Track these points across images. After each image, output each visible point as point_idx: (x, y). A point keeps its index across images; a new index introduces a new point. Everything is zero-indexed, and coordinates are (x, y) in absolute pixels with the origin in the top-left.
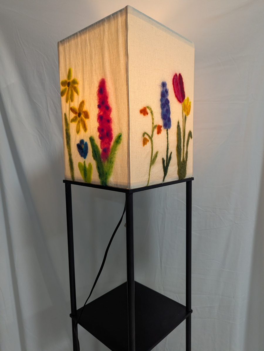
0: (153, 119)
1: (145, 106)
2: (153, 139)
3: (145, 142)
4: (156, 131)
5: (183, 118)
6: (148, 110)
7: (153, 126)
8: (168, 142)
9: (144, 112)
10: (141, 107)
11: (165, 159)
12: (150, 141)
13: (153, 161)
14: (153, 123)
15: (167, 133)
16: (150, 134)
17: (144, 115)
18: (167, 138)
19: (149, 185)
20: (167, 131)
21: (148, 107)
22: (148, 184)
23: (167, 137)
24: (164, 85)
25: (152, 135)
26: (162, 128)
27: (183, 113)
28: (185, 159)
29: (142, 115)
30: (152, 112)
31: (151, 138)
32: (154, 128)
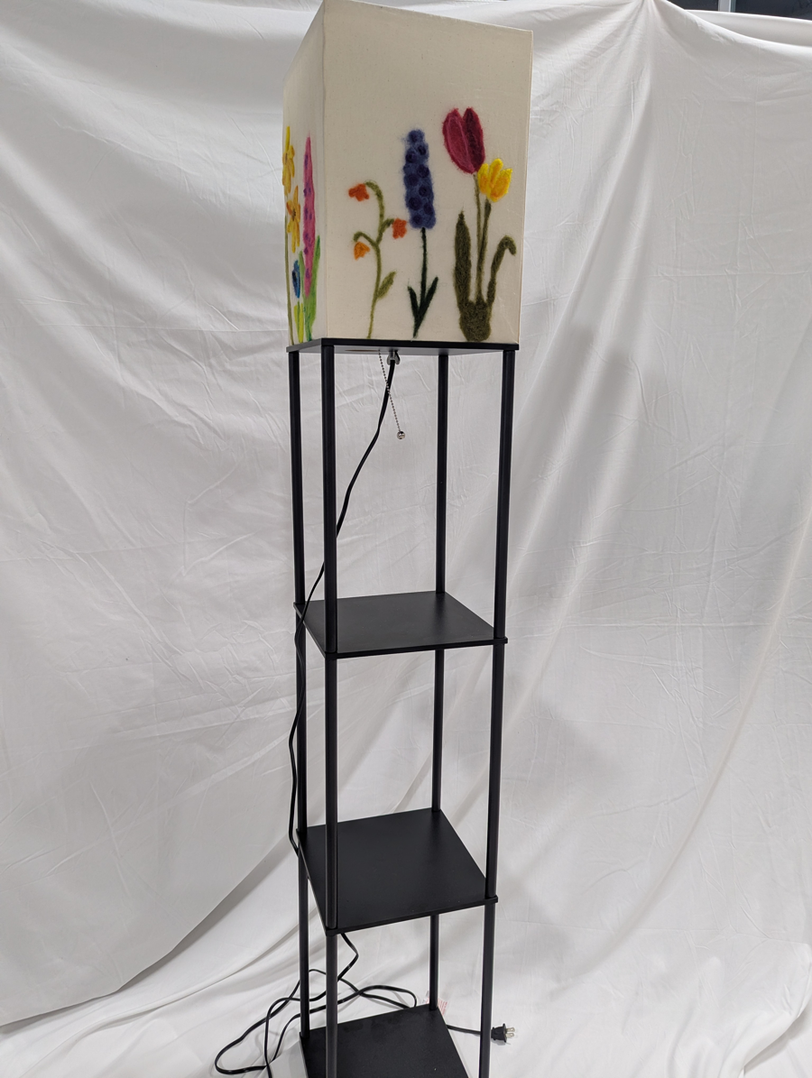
0: (382, 207)
1: (362, 182)
2: (382, 246)
3: (359, 251)
4: (389, 231)
5: (479, 208)
6: (369, 191)
7: (381, 221)
8: (425, 255)
9: (358, 192)
10: (352, 184)
11: (418, 291)
12: (372, 251)
13: (381, 290)
14: (382, 216)
15: (424, 238)
16: (374, 237)
17: (359, 199)
18: (425, 247)
19: (374, 337)
20: (423, 231)
21: (370, 184)
22: (370, 333)
23: (422, 244)
24: (415, 137)
25: (379, 239)
26: (408, 227)
27: (477, 196)
28: (485, 298)
29: (354, 199)
30: (379, 195)
31: (376, 245)
32: (385, 224)
